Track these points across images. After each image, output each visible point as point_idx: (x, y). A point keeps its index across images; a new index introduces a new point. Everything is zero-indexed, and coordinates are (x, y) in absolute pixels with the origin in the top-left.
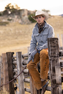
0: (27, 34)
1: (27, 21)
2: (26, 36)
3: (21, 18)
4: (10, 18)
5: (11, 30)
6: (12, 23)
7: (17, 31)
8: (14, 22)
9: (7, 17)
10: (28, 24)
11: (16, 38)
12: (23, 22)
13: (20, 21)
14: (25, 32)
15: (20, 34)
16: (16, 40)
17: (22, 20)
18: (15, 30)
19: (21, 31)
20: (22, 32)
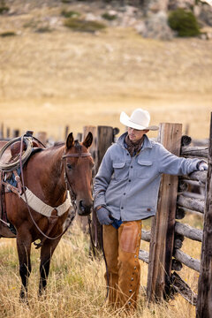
0: (156, 71)
1: (163, 29)
2: (153, 75)
3: (145, 16)
4: (112, 13)
5: (107, 51)
6: (113, 29)
7: (127, 57)
8: (122, 27)
9: (103, 8)
10: (165, 39)
11: (122, 79)
12: (151, 29)
13: (141, 27)
14: (151, 63)
15: (134, 68)
16: (120, 85)
17: (147, 23)
18: (122, 51)
19: (139, 59)
20: (143, 61)
